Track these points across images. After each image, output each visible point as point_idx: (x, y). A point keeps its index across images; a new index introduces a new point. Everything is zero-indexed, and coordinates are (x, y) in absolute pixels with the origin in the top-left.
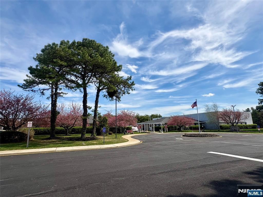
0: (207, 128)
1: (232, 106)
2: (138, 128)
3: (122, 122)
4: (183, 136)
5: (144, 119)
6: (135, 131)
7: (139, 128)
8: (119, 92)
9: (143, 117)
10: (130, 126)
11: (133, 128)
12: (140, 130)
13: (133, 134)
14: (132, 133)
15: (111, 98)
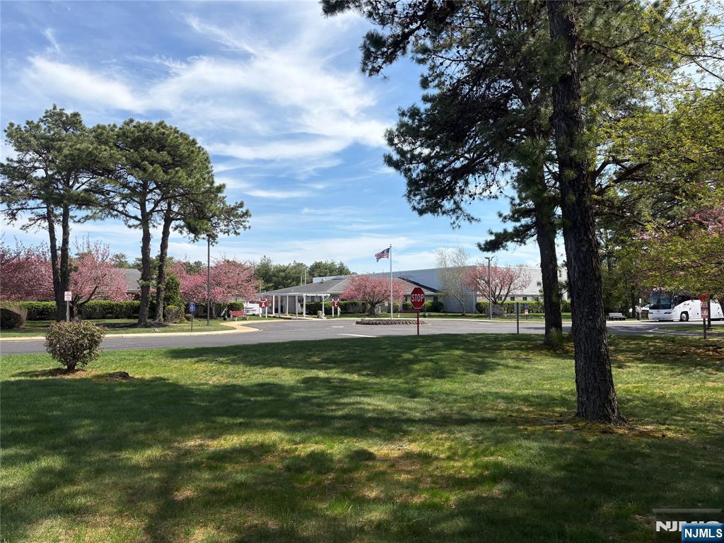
0: (449, 309)
1: (487, 258)
2: (261, 306)
3: (218, 289)
4: (357, 323)
5: (285, 278)
6: (254, 315)
7: (263, 305)
8: (215, 223)
9: (284, 271)
10: (240, 300)
11: (247, 305)
12: (265, 313)
13: (246, 320)
14: (244, 319)
15: (193, 235)
